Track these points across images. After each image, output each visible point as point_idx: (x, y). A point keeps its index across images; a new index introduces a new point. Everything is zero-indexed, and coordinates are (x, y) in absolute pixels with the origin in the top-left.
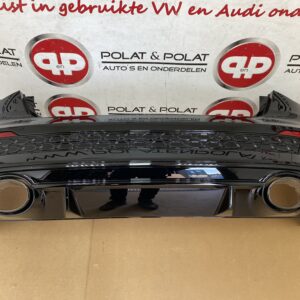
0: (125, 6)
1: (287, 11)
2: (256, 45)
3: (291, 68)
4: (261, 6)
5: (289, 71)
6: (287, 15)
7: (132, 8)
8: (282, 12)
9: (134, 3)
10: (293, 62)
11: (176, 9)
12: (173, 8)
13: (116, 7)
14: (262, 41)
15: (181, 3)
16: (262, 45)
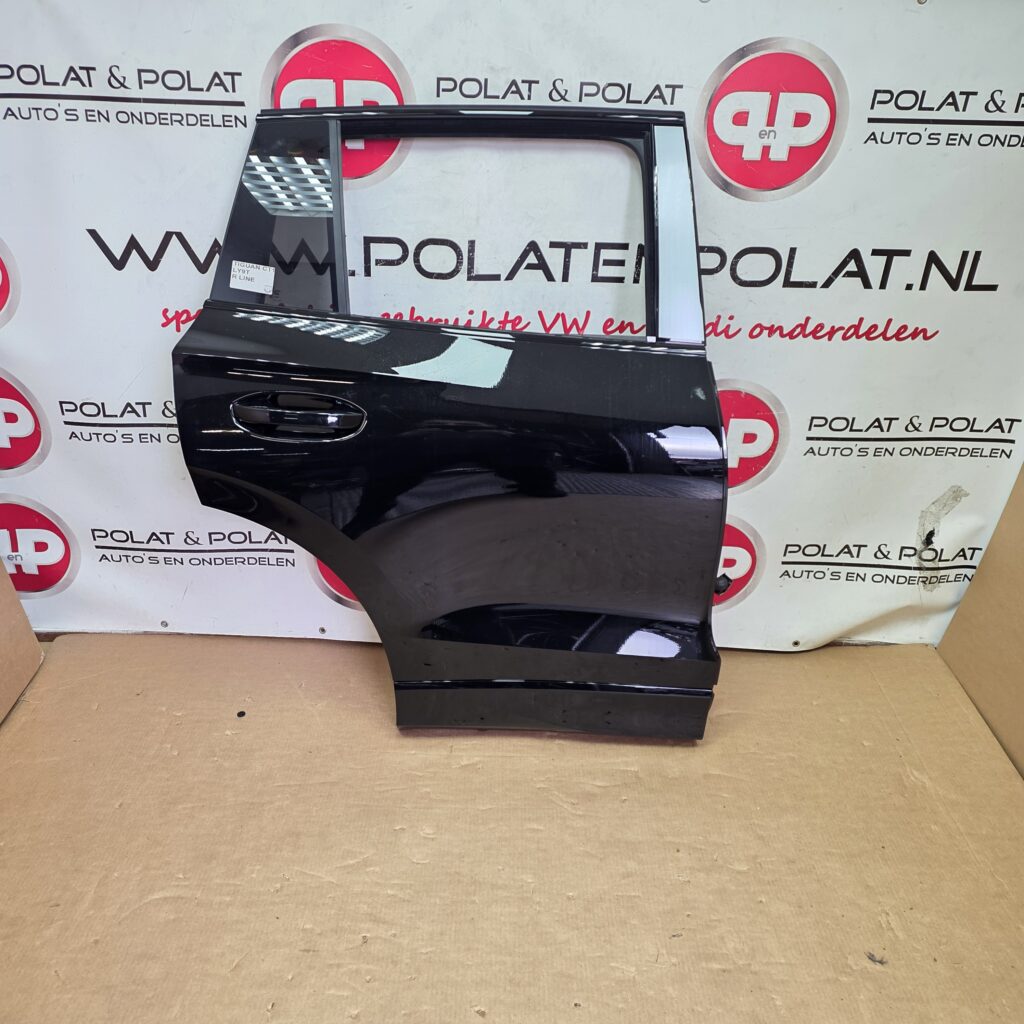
0: (492, 320)
1: (780, 328)
2: (736, 393)
3: (815, 445)
4: (731, 318)
5: (811, 451)
6: (782, 335)
7: (503, 323)
8: (772, 330)
9: (507, 314)
10: (816, 432)
11: (581, 326)
12: (575, 322)
13: (476, 322)
14: (744, 387)
15: (588, 313)
16: (747, 395)
